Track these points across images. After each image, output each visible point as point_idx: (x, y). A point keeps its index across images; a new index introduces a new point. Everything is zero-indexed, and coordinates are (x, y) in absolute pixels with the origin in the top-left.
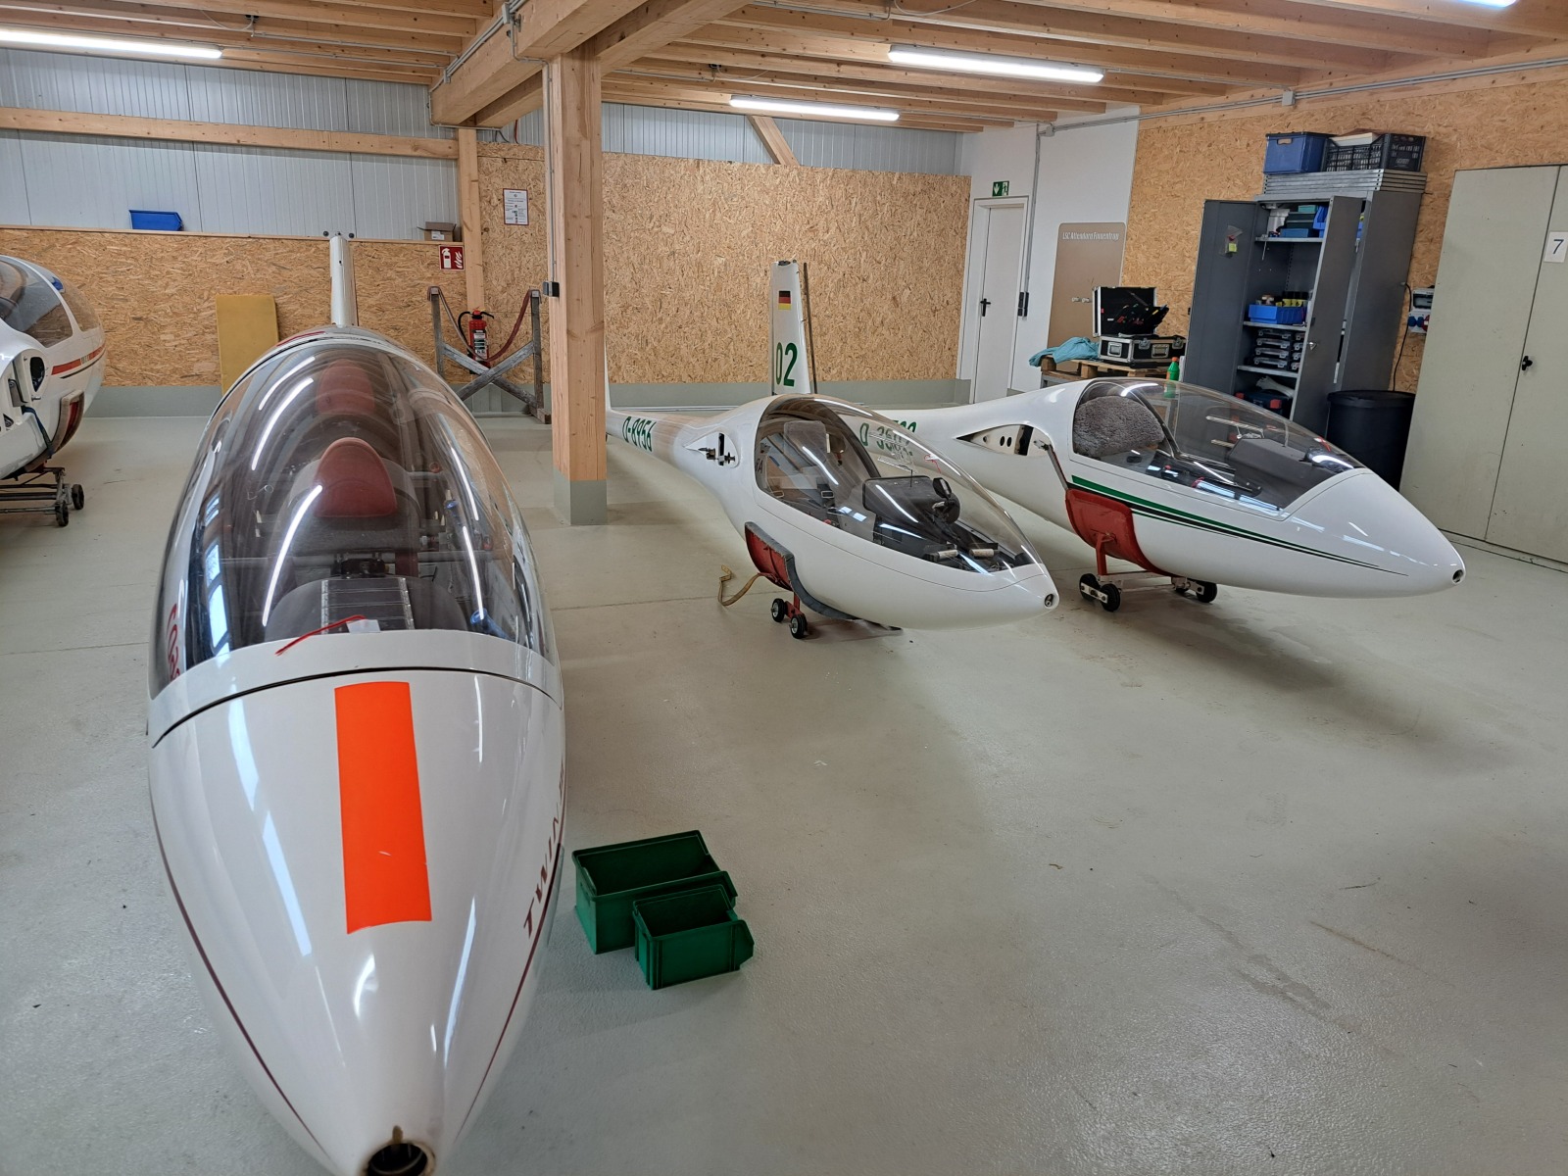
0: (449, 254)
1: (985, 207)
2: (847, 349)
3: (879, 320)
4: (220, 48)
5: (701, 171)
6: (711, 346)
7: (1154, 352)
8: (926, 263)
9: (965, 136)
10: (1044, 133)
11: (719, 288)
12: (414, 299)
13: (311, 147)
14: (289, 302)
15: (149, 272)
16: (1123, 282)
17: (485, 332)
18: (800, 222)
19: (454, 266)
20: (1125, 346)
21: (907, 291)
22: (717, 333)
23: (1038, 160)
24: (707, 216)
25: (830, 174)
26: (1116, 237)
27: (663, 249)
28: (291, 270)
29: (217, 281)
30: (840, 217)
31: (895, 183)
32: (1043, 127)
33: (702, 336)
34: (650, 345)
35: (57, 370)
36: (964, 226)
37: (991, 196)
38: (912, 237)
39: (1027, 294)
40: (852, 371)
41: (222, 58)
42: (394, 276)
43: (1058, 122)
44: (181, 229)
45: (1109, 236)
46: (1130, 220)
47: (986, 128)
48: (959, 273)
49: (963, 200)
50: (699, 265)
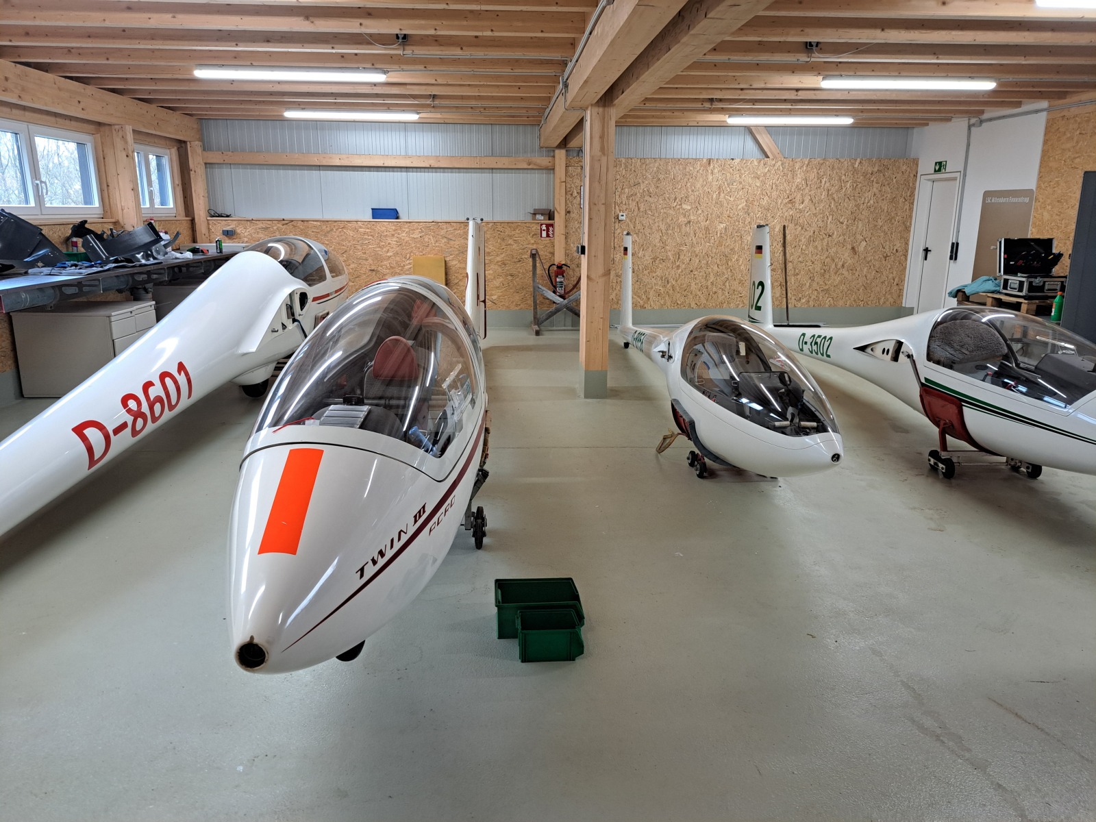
0: (545, 228)
1: (929, 180)
2: (815, 285)
3: (841, 263)
4: (418, 113)
5: (712, 166)
6: (712, 283)
7: (1046, 287)
8: (880, 223)
9: (915, 130)
10: (974, 125)
11: (720, 244)
12: (523, 257)
13: (470, 167)
14: (452, 260)
15: (379, 244)
16: (1032, 234)
17: (563, 276)
18: (782, 197)
19: (548, 235)
20: (1021, 283)
21: (864, 243)
22: (717, 275)
23: (968, 145)
24: (714, 196)
25: (806, 163)
26: (1027, 200)
27: (682, 220)
28: (454, 241)
29: (414, 248)
30: (813, 192)
31: (856, 166)
32: (973, 121)
33: (706, 277)
34: (670, 284)
35: (315, 299)
36: (912, 195)
37: (933, 172)
38: (869, 204)
39: (957, 244)
40: (818, 300)
41: (419, 118)
42: (512, 243)
43: (985, 116)
44: (398, 218)
45: (1020, 200)
46: (1039, 187)
47: (930, 123)
48: (907, 229)
49: (912, 175)
50: (707, 229)
